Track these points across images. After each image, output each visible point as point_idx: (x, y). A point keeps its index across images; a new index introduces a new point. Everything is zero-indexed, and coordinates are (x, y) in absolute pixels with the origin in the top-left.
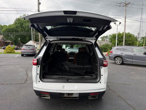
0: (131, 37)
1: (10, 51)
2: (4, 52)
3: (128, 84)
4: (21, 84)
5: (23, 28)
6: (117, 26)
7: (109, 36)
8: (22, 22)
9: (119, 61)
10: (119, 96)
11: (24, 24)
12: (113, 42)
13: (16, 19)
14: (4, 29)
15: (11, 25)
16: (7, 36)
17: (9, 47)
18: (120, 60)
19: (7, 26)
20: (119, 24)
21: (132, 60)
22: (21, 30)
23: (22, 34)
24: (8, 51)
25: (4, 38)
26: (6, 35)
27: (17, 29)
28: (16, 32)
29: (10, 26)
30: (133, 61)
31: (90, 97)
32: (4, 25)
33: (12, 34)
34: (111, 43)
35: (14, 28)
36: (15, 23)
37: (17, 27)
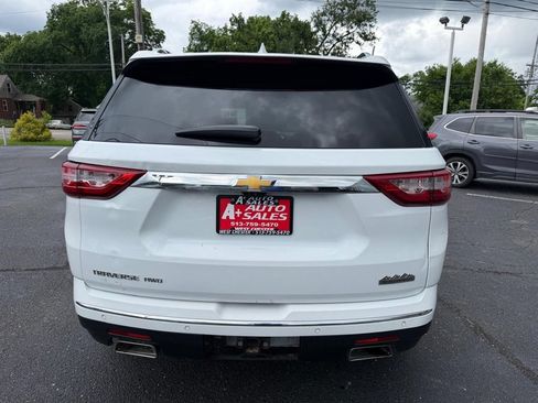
0: (500, 79)
1: (32, 135)
2: (9, 137)
3: (507, 269)
4: (54, 268)
5: (81, 47)
6: (453, 34)
7: (415, 75)
8: (76, 20)
9: (460, 174)
10: (478, 330)
11: (83, 30)
12: (432, 98)
13: (52, 11)
14: (8, 51)
15: (35, 33)
16: (22, 78)
17: (29, 121)
18: (464, 169)
19: (19, 38)
20: (460, 26)
21: (513, 170)
22: (75, 54)
23: (77, 67)
24: (25, 133)
25: (12, 84)
26: (19, 74)
27: (59, 50)
28: (55, 61)
29: (31, 37)
30: (515, 175)
31: (355, 353)
32: (9, 36)
33: (43, 68)
34: (421, 105)
35: (45, 43)
36: (52, 25)
37: (56, 41)
